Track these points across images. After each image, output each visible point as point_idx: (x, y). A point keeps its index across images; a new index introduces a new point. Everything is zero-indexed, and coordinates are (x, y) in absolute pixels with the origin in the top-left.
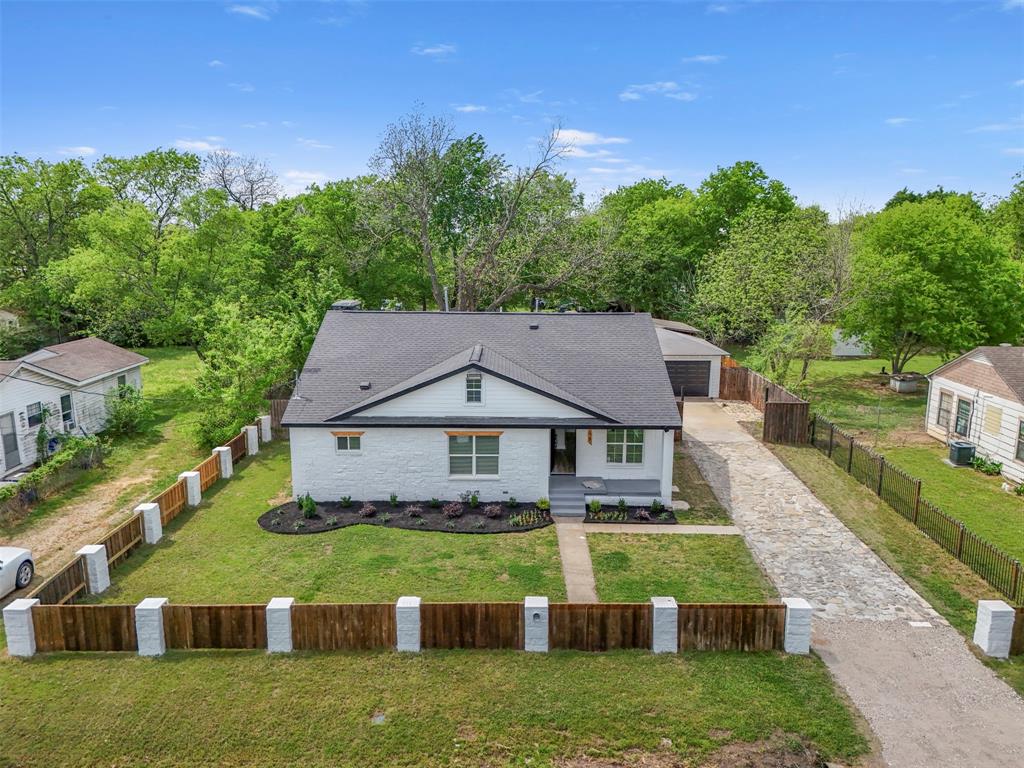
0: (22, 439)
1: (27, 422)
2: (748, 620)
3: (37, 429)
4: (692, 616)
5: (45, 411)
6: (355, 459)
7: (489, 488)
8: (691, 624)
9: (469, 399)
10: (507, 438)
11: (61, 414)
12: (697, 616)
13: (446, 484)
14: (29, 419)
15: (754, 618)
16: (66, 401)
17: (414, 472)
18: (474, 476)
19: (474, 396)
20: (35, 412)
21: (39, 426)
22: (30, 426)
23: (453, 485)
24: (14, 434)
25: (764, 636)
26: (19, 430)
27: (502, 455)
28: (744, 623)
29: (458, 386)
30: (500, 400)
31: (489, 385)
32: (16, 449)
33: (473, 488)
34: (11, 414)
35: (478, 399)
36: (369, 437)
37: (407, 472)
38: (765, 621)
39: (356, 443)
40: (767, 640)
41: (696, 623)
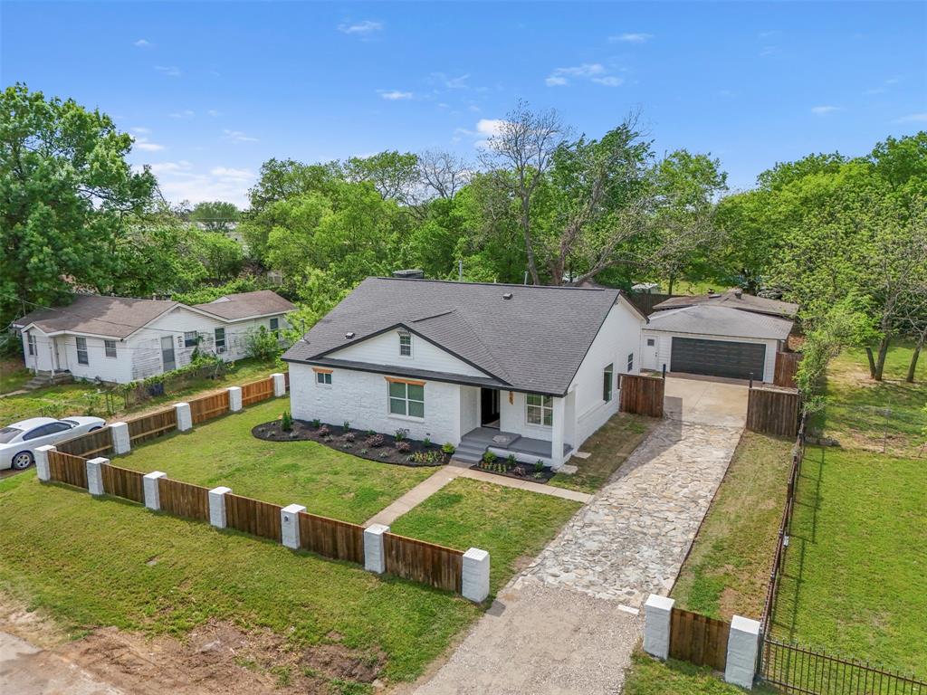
0: (179, 355)
1: (183, 343)
2: (436, 559)
3: (192, 349)
4: (394, 545)
5: (200, 337)
6: (327, 391)
7: (416, 428)
8: (394, 552)
9: (403, 353)
10: (430, 388)
11: (215, 341)
12: (398, 547)
13: (386, 420)
14: (186, 341)
15: (440, 558)
16: (220, 333)
17: (365, 407)
18: (407, 417)
19: (405, 351)
20: (193, 337)
21: (194, 347)
22: (186, 346)
23: (391, 422)
24: (173, 350)
25: (449, 578)
26: (175, 347)
27: (426, 401)
28: (433, 561)
29: (393, 340)
30: (425, 356)
31: (416, 342)
32: (174, 360)
33: (405, 426)
34: (172, 337)
35: (409, 354)
36: (337, 375)
37: (361, 406)
38: (449, 564)
39: (329, 379)
40: (451, 580)
41: (397, 552)
